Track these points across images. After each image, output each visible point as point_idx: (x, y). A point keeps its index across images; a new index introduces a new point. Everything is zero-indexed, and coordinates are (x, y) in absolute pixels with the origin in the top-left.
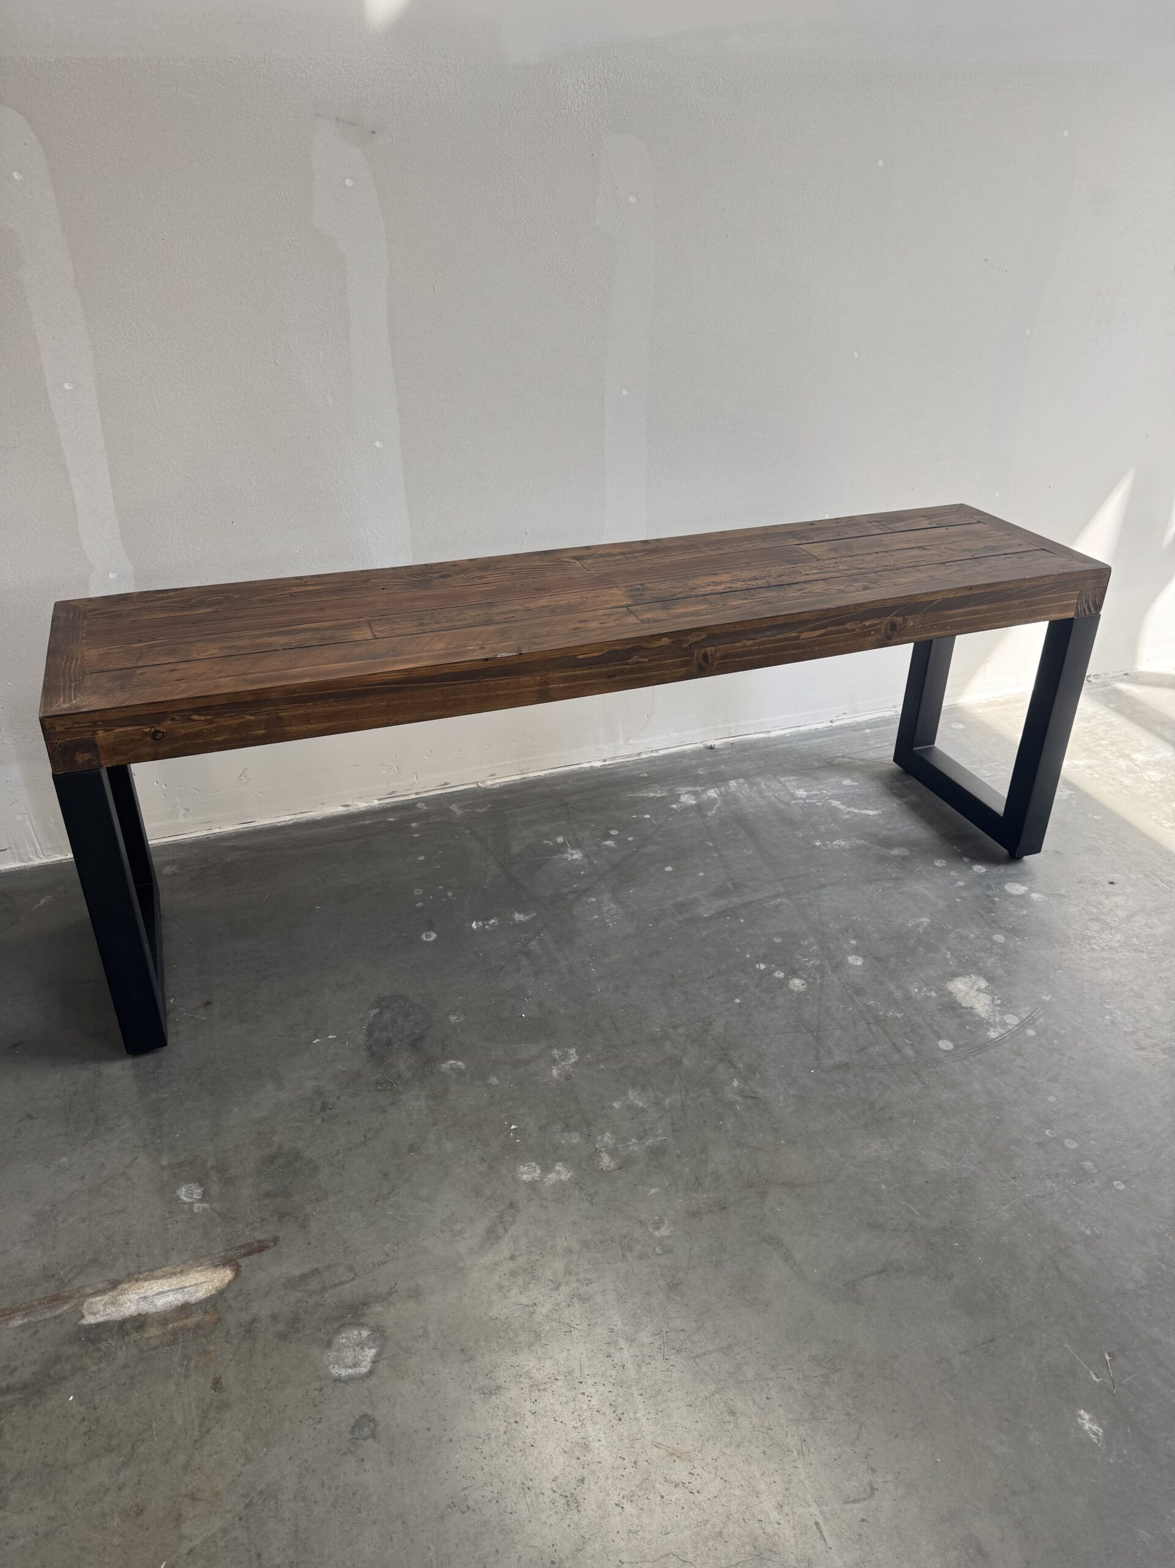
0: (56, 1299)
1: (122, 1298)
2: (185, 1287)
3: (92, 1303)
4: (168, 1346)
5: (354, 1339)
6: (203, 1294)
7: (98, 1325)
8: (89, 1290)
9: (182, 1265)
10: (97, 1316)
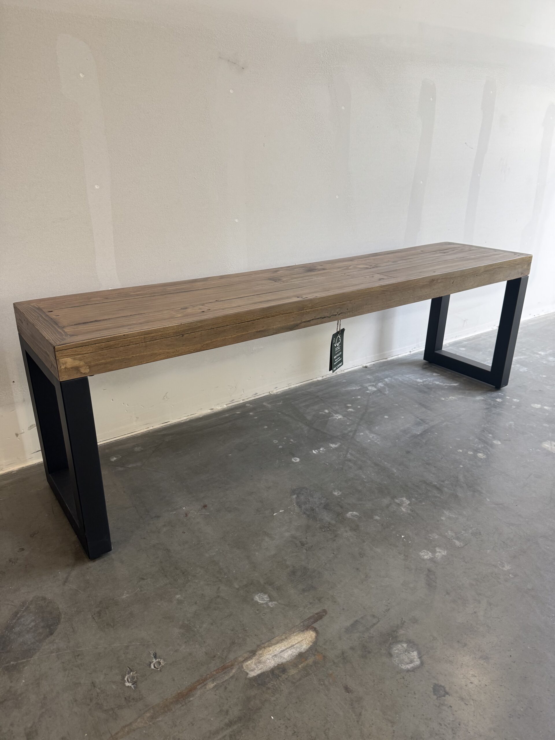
0: (225, 669)
1: (263, 659)
2: (294, 645)
3: (247, 665)
4: (306, 677)
5: (401, 649)
6: (306, 646)
7: (259, 676)
8: (241, 659)
9: (284, 635)
10: (255, 671)
